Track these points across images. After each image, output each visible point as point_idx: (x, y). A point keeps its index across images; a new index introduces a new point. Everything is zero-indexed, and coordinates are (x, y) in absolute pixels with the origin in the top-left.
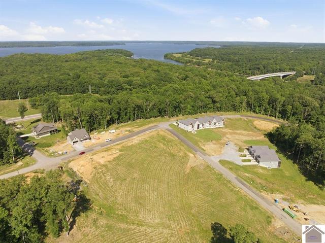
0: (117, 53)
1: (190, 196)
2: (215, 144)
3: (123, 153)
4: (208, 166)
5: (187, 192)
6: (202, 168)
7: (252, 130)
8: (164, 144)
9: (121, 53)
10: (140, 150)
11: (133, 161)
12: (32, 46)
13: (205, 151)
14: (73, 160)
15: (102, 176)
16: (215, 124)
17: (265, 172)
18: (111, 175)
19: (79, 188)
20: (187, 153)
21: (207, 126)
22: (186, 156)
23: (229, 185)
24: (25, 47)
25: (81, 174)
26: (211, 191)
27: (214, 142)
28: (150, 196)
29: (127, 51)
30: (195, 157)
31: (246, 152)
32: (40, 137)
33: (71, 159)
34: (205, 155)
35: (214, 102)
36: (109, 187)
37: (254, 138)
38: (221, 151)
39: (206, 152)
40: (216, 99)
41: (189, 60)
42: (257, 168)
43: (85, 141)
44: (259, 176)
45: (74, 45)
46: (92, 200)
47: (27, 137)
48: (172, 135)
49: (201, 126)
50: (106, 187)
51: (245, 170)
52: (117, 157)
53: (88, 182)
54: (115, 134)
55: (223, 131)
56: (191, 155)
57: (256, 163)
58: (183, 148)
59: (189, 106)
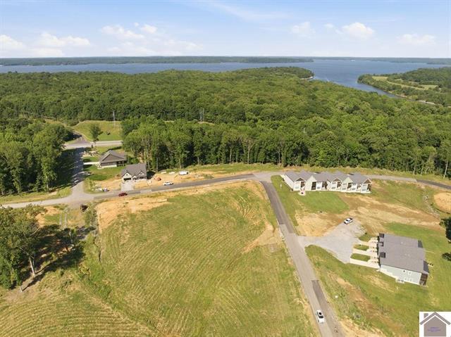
0: (289, 71)
1: (221, 288)
2: (324, 218)
3: (171, 203)
4: (283, 251)
5: (220, 283)
6: (272, 251)
7: (423, 208)
8: (241, 203)
9: (294, 72)
10: (196, 205)
11: (176, 217)
12: (194, 62)
13: (297, 225)
14: (107, 201)
15: (120, 229)
16: (349, 186)
17: (385, 286)
18: (132, 230)
19: (83, 237)
20: (266, 223)
21: (332, 186)
22: (261, 227)
23: (293, 290)
24: (186, 62)
25: (101, 220)
26: (257, 291)
27: (324, 214)
28: (162, 271)
29: (305, 70)
30: (274, 231)
31: (373, 243)
32: (103, 167)
33: (105, 199)
34: (290, 232)
35: (371, 151)
36: (118, 245)
37: (416, 223)
38: (324, 232)
39: (297, 228)
40: (374, 147)
41: (394, 85)
42: (373, 274)
43: (140, 180)
44: (365, 289)
45: (243, 62)
46: (86, 256)
47: (91, 165)
48: (265, 192)
49: (319, 185)
50: (114, 244)
51: (346, 273)
52: (156, 208)
53: (101, 232)
54: (184, 177)
55: (362, 199)
56: (270, 227)
57: (377, 266)
58: (264, 214)
59: (321, 152)
